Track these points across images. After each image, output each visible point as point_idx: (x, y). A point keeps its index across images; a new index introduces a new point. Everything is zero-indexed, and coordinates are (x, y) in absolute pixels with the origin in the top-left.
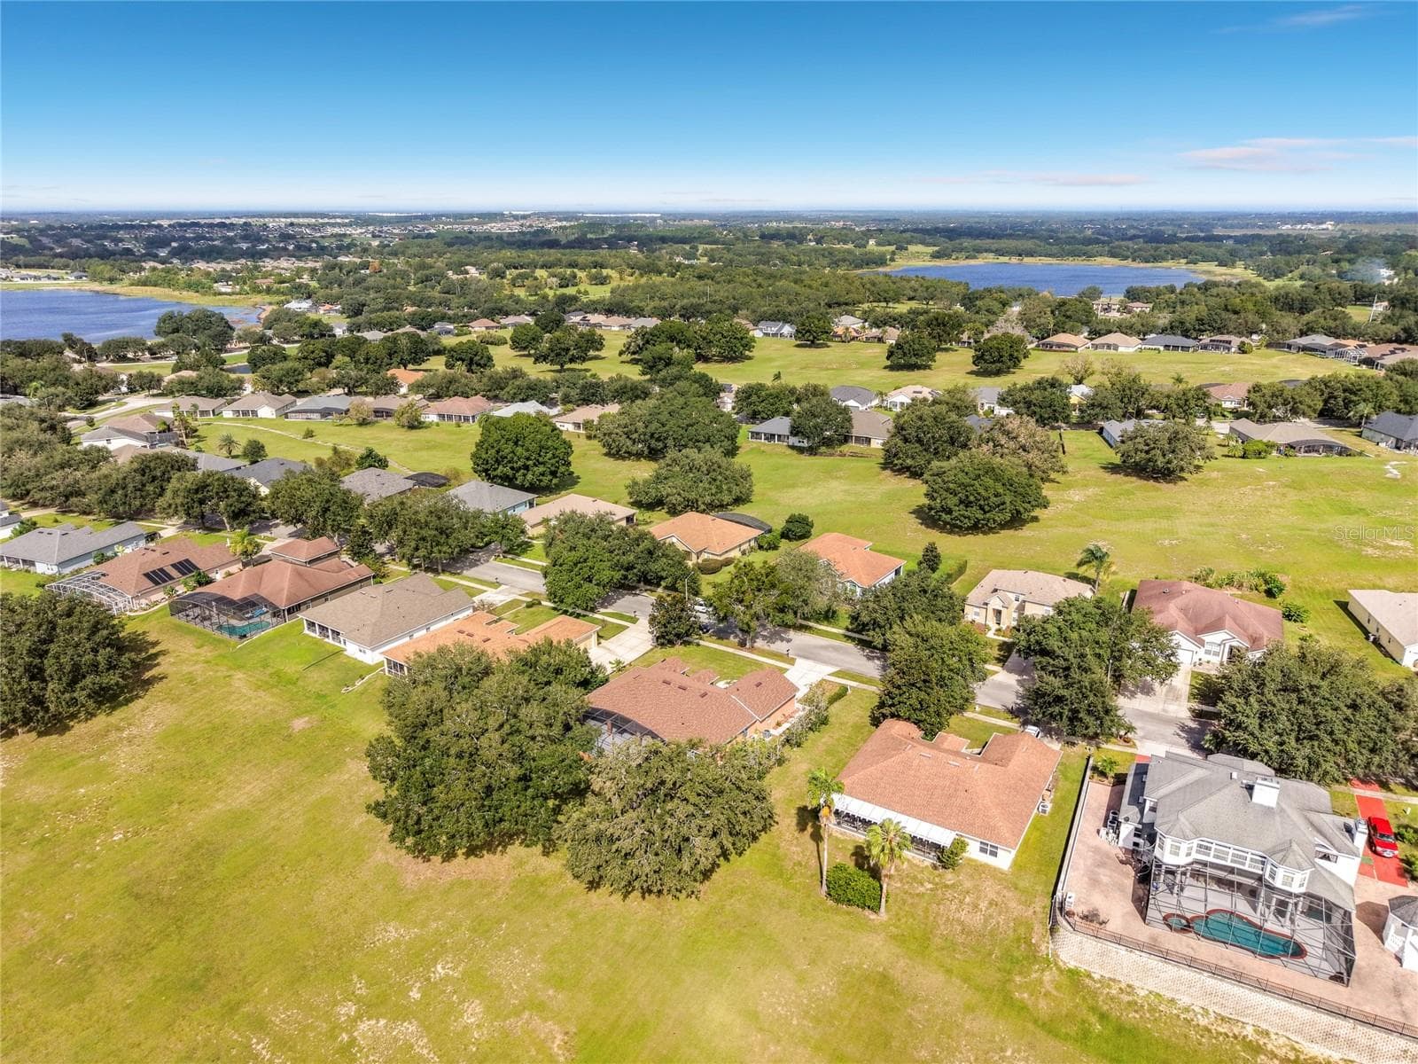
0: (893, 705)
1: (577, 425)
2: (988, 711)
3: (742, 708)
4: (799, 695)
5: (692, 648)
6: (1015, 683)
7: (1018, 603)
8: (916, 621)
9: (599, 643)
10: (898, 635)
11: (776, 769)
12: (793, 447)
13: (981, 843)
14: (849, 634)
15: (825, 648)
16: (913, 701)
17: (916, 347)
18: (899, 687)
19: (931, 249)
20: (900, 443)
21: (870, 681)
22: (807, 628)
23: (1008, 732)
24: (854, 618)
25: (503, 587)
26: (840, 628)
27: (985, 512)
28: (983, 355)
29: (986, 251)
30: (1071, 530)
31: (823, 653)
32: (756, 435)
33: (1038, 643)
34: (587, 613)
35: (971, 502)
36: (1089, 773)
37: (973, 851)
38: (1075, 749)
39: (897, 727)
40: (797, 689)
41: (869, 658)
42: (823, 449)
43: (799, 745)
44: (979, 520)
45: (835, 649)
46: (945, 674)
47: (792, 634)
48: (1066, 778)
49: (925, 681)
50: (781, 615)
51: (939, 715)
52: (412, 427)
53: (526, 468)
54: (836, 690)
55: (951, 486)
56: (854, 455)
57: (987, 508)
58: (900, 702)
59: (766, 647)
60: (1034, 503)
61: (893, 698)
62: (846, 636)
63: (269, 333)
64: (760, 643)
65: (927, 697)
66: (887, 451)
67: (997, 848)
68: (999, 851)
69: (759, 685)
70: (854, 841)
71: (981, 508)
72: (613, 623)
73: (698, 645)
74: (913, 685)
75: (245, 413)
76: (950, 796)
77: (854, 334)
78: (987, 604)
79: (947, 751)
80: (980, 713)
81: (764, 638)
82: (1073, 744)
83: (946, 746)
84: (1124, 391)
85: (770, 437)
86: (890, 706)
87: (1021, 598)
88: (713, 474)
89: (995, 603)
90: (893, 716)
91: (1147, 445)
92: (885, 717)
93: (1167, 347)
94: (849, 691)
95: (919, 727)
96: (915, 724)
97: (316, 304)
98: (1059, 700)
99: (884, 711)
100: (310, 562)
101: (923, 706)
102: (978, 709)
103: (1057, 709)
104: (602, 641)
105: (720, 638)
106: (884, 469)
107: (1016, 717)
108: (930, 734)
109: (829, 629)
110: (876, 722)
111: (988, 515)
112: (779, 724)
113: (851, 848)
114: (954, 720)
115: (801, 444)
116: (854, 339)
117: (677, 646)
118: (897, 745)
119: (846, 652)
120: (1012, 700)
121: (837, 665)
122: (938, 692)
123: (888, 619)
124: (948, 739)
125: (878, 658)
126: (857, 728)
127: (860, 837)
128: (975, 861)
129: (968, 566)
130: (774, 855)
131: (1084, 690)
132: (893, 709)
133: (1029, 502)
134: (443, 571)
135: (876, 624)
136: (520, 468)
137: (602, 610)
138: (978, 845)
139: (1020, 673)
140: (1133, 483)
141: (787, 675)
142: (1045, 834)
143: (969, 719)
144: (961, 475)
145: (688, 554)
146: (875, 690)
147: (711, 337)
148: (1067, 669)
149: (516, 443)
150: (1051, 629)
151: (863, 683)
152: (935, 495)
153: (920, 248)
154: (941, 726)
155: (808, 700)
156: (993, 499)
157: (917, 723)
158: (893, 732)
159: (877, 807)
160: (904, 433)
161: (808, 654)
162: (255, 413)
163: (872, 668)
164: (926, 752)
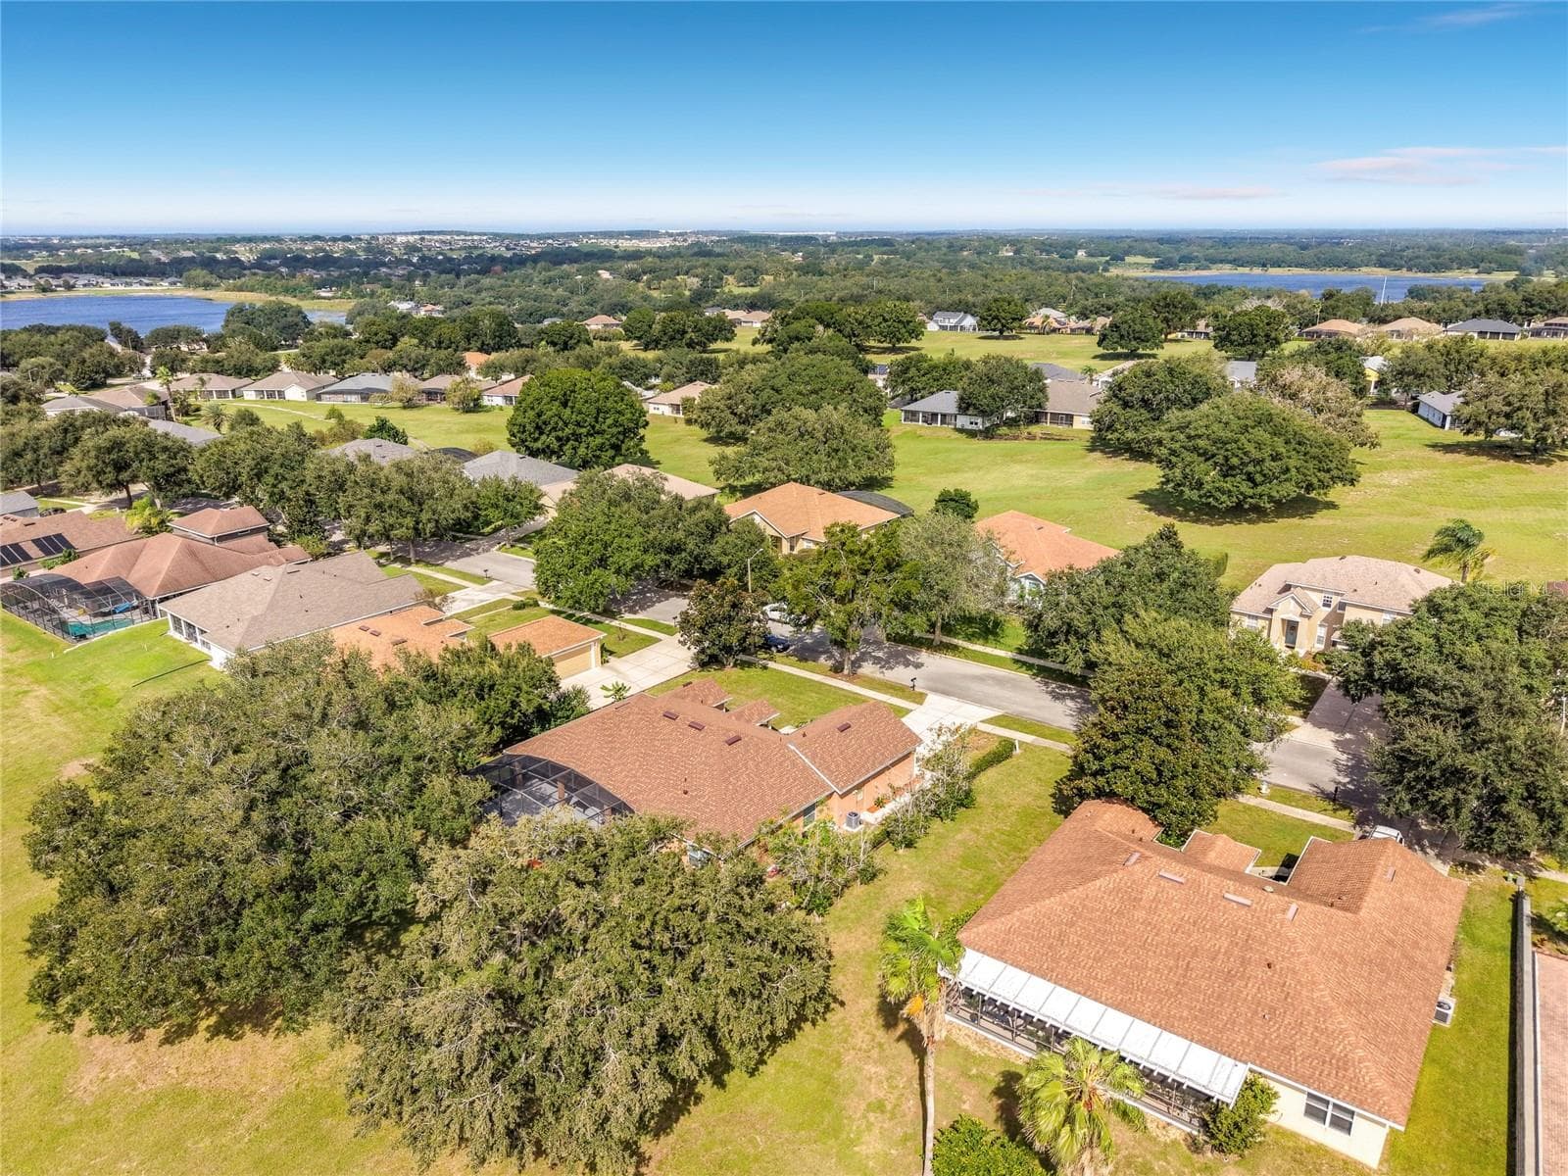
0: (1101, 772)
1: (676, 407)
2: (1285, 795)
3: (805, 768)
4: (922, 751)
5: (752, 671)
6: (1331, 746)
7: (1328, 610)
8: (1149, 621)
9: (604, 662)
10: (1113, 647)
11: (858, 889)
12: (961, 431)
13: (1310, 1095)
14: (1024, 658)
15: (981, 679)
16: (1145, 766)
17: (1138, 327)
18: (1115, 736)
19: (1152, 261)
20: (1117, 409)
21: (1058, 735)
22: (953, 649)
23: (1334, 835)
24: (1033, 626)
25: (495, 583)
26: (1007, 647)
27: (1256, 485)
28: (1229, 334)
29: (1221, 262)
30: (1396, 520)
31: (975, 687)
32: (912, 416)
33: (1393, 666)
34: (603, 619)
35: (1232, 468)
36: (1527, 932)
37: (1288, 1110)
38: (1481, 877)
39: (1106, 816)
40: (918, 741)
41: (1056, 697)
42: (1004, 430)
43: (910, 845)
44: (1245, 497)
45: (999, 681)
46: (1208, 717)
47: (924, 656)
48: (1475, 941)
49: (1168, 724)
50: (902, 616)
51: (1194, 794)
52: (468, 411)
53: (577, 438)
54: (993, 746)
55: (1201, 443)
56: (1048, 437)
57: (1259, 478)
58: (1115, 767)
59: (878, 676)
60: (1335, 473)
61: (1100, 759)
62: (1016, 661)
63: (350, 327)
64: (868, 669)
65: (1171, 758)
66: (1098, 421)
67: (1352, 1113)
68: (1357, 1122)
69: (845, 728)
70: (1006, 1062)
71: (1250, 478)
72: (636, 634)
73: (765, 668)
74: (1144, 732)
75: (271, 394)
76: (1229, 977)
77: (1056, 325)
78: (1270, 611)
79: (1212, 869)
80: (1270, 798)
81: (877, 660)
82: (1474, 867)
83: (1212, 857)
84: (1448, 354)
85: (931, 418)
86: (1094, 774)
87: (1335, 600)
88: (834, 444)
89: (1287, 609)
90: (1100, 794)
91: (1509, 404)
92: (1083, 795)
93: (1482, 334)
94: (1018, 751)
95: (1154, 818)
96: (1145, 810)
97: (419, 305)
98: (1455, 776)
99: (1081, 783)
100: (221, 539)
101: (1162, 775)
102: (1265, 789)
103: (1449, 794)
104: (611, 658)
105: (803, 659)
106: (1092, 449)
107: (1344, 807)
108: (1175, 834)
109: (989, 650)
110: (1064, 805)
111: (1259, 489)
112: (879, 803)
113: (995, 1079)
114: (1223, 807)
115: (974, 427)
116: (1054, 330)
117: (728, 669)
118: (1111, 853)
119: (1014, 685)
120: (1329, 777)
121: (998, 707)
122: (1191, 750)
123: (1094, 622)
124: (1217, 845)
125: (1073, 698)
126: (1028, 817)
127: (1019, 1053)
128: (1294, 1135)
129: (1229, 563)
130: (828, 1081)
131: (1514, 756)
132: (1101, 780)
133: (1328, 471)
134: (417, 562)
135: (1070, 630)
136: (568, 440)
137: (627, 616)
138: (1301, 1100)
139: (1339, 727)
140: (1483, 464)
141: (906, 720)
142: (1453, 1073)
143: (1248, 808)
144: (1215, 427)
145: (777, 541)
146: (1065, 749)
147: (868, 321)
148: (1466, 712)
149: (565, 404)
150: (1419, 637)
151: (1044, 736)
152: (1174, 459)
153: (1140, 259)
154: (1200, 817)
155: (934, 762)
156: (1268, 463)
157: (1151, 809)
158: (1099, 826)
159: (1060, 990)
160: (1123, 394)
161: (946, 688)
162: (281, 394)
163: (1062, 714)
164: (1173, 871)
